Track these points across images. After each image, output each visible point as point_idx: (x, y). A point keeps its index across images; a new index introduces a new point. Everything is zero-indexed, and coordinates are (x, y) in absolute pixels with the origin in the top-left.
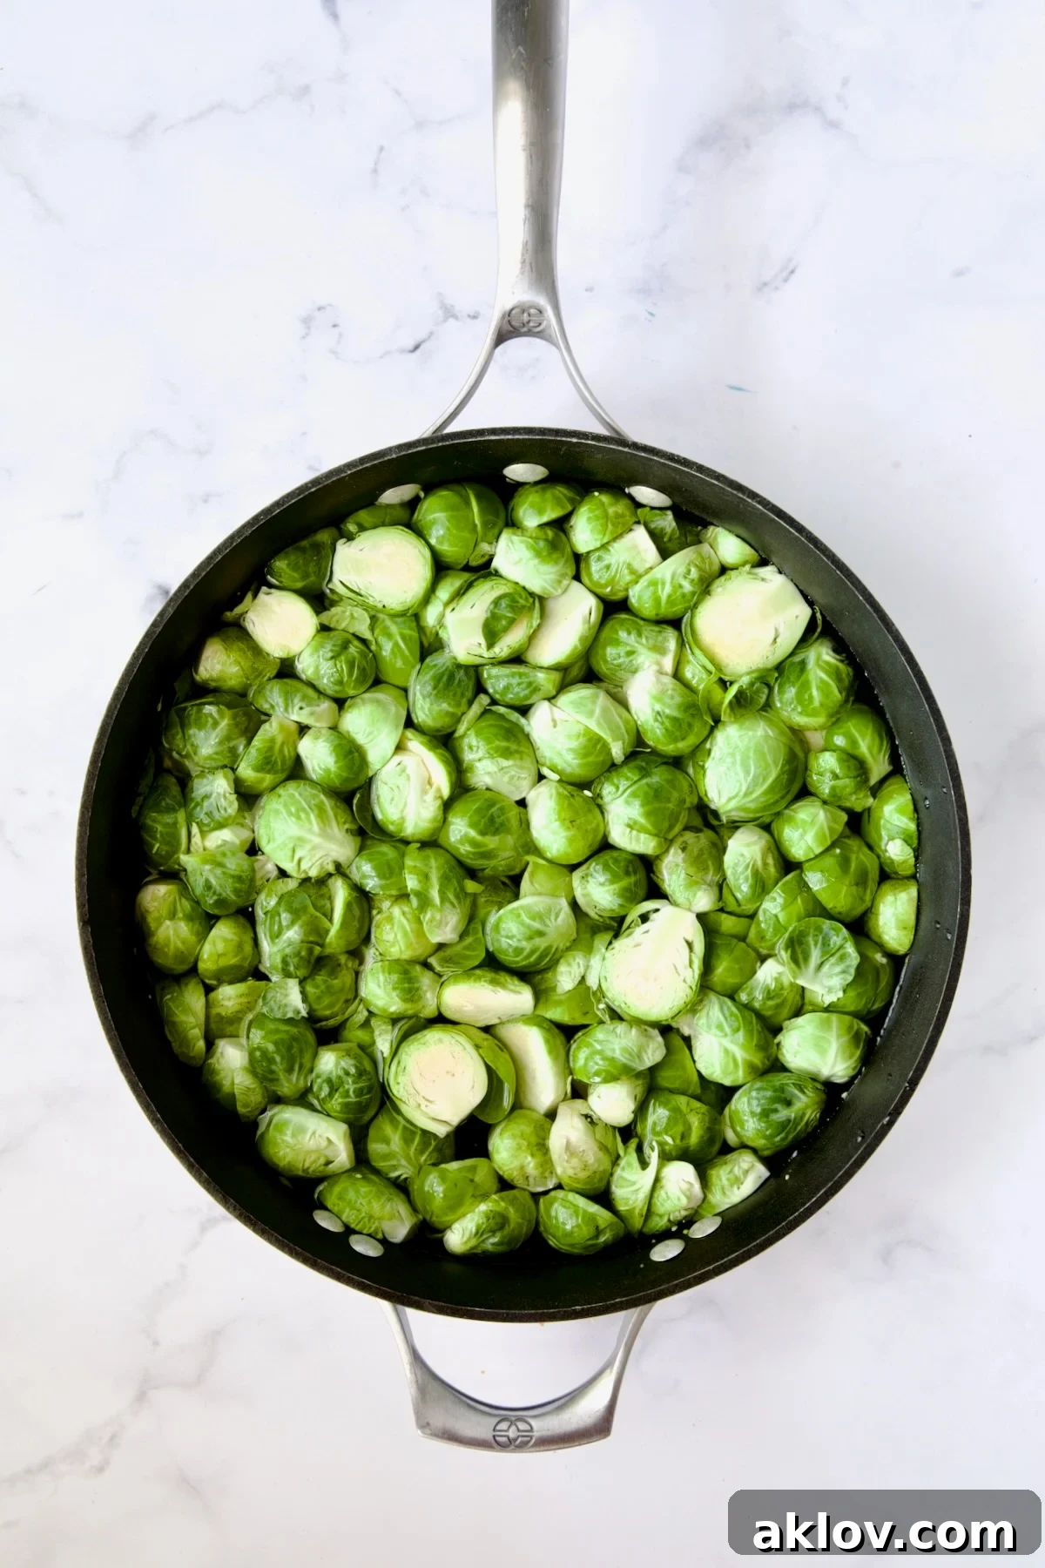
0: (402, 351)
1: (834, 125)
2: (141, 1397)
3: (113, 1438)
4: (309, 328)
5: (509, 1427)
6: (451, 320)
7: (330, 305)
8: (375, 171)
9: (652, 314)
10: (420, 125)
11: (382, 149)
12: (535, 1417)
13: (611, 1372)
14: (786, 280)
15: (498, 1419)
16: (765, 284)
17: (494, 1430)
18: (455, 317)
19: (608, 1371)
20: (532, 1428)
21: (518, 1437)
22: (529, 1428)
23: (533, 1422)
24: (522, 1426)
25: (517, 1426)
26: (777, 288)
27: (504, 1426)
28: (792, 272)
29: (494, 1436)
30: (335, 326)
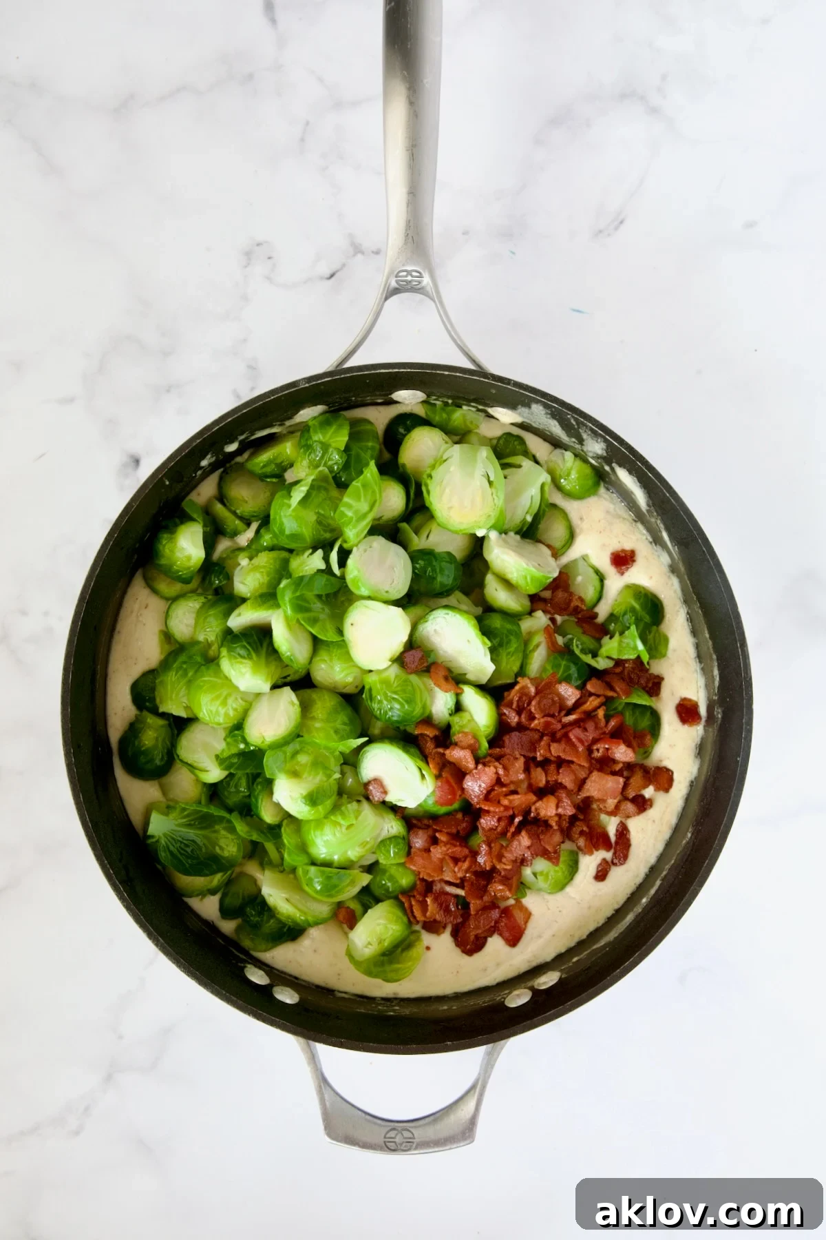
0: (322, 278)
1: (654, 111)
2: (109, 1078)
3: (87, 1109)
4: (249, 259)
5: (397, 1135)
6: (359, 256)
7: (266, 242)
8: (302, 140)
9: (514, 253)
10: (338, 105)
11: (307, 123)
12: (415, 1127)
13: (475, 1093)
14: (616, 228)
15: (389, 1128)
16: (600, 231)
17: (385, 1137)
18: (363, 253)
19: (472, 1092)
20: (413, 1135)
21: (403, 1142)
22: (412, 1136)
23: (414, 1132)
24: (406, 1134)
25: (402, 1134)
26: (609, 235)
27: (392, 1134)
28: (621, 222)
29: (385, 1142)
30: (269, 258)
